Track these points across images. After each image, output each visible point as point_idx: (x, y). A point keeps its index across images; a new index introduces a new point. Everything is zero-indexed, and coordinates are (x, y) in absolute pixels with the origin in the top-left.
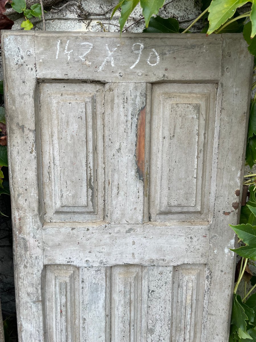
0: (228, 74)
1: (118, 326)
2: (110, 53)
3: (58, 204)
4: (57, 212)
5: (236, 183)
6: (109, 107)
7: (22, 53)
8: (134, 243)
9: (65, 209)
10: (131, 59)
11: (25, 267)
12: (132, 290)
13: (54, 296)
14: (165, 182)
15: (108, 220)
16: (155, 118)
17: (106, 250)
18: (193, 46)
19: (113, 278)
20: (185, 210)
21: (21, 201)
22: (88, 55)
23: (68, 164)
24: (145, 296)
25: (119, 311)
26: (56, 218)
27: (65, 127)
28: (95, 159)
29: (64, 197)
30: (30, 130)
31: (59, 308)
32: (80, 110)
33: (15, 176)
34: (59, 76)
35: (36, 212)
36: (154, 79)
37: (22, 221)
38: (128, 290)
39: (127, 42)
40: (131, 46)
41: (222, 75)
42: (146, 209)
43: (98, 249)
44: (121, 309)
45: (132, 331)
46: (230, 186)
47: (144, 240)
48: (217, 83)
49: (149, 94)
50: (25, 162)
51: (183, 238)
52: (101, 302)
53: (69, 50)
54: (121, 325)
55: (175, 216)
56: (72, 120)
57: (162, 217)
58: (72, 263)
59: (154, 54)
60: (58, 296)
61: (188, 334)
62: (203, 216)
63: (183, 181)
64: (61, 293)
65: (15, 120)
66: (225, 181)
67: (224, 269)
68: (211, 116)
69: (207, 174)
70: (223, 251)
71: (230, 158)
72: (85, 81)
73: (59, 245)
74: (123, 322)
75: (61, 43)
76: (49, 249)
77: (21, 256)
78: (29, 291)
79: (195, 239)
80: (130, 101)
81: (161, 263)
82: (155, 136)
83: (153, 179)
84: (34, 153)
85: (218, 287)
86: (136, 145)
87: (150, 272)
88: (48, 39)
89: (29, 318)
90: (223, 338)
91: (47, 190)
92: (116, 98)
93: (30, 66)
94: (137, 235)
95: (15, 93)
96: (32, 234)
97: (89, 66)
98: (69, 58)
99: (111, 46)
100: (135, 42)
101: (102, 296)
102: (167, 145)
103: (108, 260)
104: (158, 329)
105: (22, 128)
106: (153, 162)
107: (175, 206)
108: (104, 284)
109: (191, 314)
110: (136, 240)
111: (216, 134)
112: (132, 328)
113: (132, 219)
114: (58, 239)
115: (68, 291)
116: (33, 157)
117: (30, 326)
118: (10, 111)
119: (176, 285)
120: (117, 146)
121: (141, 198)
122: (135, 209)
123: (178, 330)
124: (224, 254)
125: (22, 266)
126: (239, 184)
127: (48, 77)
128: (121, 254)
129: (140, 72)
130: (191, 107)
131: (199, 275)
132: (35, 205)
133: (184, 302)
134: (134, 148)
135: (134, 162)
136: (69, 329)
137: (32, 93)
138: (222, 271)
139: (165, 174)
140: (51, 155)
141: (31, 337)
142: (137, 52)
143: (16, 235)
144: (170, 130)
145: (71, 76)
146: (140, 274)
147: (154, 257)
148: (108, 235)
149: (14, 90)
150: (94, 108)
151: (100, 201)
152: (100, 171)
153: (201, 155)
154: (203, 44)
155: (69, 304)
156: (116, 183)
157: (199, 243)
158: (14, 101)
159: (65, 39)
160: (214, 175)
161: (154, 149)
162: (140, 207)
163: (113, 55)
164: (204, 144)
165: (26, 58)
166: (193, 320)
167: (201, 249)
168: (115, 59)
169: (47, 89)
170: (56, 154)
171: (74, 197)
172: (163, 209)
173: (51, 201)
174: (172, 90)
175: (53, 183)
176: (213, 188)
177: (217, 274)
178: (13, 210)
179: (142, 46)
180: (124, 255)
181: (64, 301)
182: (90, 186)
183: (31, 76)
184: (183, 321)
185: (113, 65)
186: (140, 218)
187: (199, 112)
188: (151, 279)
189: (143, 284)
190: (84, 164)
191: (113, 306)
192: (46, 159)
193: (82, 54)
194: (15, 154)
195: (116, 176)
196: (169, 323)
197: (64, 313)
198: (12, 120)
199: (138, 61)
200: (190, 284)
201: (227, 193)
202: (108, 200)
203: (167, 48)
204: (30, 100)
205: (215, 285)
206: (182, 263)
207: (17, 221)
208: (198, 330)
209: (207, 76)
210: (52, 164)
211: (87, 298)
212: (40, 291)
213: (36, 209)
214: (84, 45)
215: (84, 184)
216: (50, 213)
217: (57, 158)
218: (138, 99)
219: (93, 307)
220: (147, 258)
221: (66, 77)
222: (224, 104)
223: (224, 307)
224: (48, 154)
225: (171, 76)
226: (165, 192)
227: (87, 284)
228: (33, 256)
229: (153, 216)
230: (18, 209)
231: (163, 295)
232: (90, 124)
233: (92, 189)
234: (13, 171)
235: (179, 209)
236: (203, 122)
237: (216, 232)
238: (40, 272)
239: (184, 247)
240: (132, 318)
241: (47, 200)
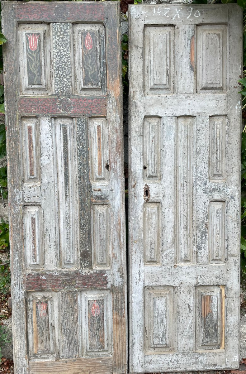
0: (232, 20)
1: (181, 150)
2: (178, 12)
3: (152, 84)
4: (152, 89)
5: (239, 72)
6: (177, 36)
7: (138, 13)
8: (189, 104)
9: (156, 87)
10: (187, 14)
11: (135, 117)
12: (188, 130)
13: (148, 134)
14: (204, 72)
15: (176, 92)
16: (199, 41)
17: (175, 107)
18: (215, 9)
19: (178, 125)
20: (215, 86)
21: (135, 83)
22: (168, 13)
23: (158, 63)
24: (195, 134)
25: (182, 142)
26: (150, 92)
27: (157, 46)
28: (170, 62)
29: (155, 80)
30: (141, 48)
31: (151, 139)
32: (164, 38)
33: (132, 70)
34: (154, 23)
35: (142, 88)
36: (197, 23)
37: (135, 93)
38: (186, 129)
39: (185, 7)
40: (187, 9)
41: (229, 20)
42: (195, 86)
43: (171, 107)
44: (182, 140)
45: (188, 153)
46: (236, 73)
47: (194, 102)
48: (227, 25)
49: (195, 30)
50: (137, 64)
51: (214, 101)
52: (173, 136)
53: (159, 11)
54: (183, 150)
55: (210, 91)
56: (160, 42)
57: (203, 91)
58: (158, 115)
59: (197, 12)
60: (151, 133)
61: (218, 154)
62: (223, 91)
63: (213, 71)
64: (152, 131)
65: (134, 43)
66: (234, 71)
67: (236, 117)
68: (225, 40)
69: (225, 69)
70: (235, 107)
71: (236, 59)
72: (165, 25)
73: (152, 105)
74: (184, 147)
75: (156, 9)
76: (147, 107)
77: (133, 112)
78: (136, 130)
79: (220, 101)
80: (187, 33)
81: (203, 114)
82: (198, 50)
83: (198, 72)
84: (142, 59)
85: (233, 128)
86: (190, 54)
87: (198, 119)
88: (150, 7)
89: (136, 145)
90: (238, 159)
91: (146, 78)
92: (180, 32)
93: (141, 19)
94: (190, 99)
95: (134, 31)
96: (139, 100)
97: (168, 18)
98: (159, 15)
99: (178, 9)
100: (189, 7)
101: (173, 132)
102: (205, 53)
103: (176, 113)
104: (202, 151)
105: (137, 47)
106: (198, 63)
107: (210, 84)
108: (174, 126)
109: (220, 143)
110: (190, 102)
111: (228, 48)
112: (188, 152)
113: (188, 91)
114: (152, 102)
115: (156, 130)
116: (141, 61)
117: (136, 150)
118: (132, 40)
119: (211, 128)
120: (181, 54)
121: (193, 80)
122: (190, 86)
123: (213, 153)
124: (235, 109)
125: (134, 116)
126: (241, 72)
127: (150, 23)
128: (183, 109)
129: (191, 20)
130: (215, 35)
131: (223, 122)
132: (141, 85)
133: (216, 136)
134: (189, 55)
135: (189, 62)
136: (156, 152)
137: (142, 31)
138: (235, 119)
139: (204, 67)
140: (149, 60)
141: (136, 156)
142: (189, 11)
143: (131, 101)
144: (206, 46)
145: (160, 23)
146: (192, 123)
147: (200, 111)
148: (176, 100)
149: (134, 30)
150: (170, 37)
151: (172, 84)
152: (172, 68)
153: (221, 58)
154: (219, 7)
155: (156, 137)
156: (180, 73)
157: (222, 103)
158: (134, 35)
159: (158, 7)
160: (228, 69)
161: (198, 56)
162: (192, 85)
163: (179, 13)
164: (223, 53)
165: (140, 16)
166: (221, 147)
167: (223, 106)
168: (180, 15)
169: (148, 29)
170: (152, 59)
171: (160, 79)
172: (203, 86)
173: (148, 83)
174: (206, 28)
175: (149, 75)
176: (228, 75)
177: (232, 120)
178: (130, 89)
179: (192, 9)
180: (184, 110)
181: (154, 135)
182: (168, 75)
183: (142, 24)
184: (215, 147)
185: (179, 17)
186: (192, 90)
187: (219, 37)
188: (198, 123)
189: (194, 128)
190: (165, 63)
191: (178, 140)
192: (146, 63)
193: (165, 13)
194: (133, 59)
195: (180, 69)
196: (208, 148)
197: (154, 142)
198: (132, 43)
199: (190, 15)
200: (219, 126)
201: (235, 77)
202: (176, 82)
203: (203, 9)
204: (141, 34)
205: (231, 127)
206: (214, 114)
207: (132, 93)
208: (224, 155)
209: (222, 21)
210: (149, 64)
211: (165, 134)
212: (142, 130)
213: (142, 86)
214: (166, 9)
215: (165, 73)
216: (147, 90)
217: (152, 60)
218: (191, 32)
219: (169, 139)
220: (196, 112)
221: (158, 23)
222: (231, 33)
223: (237, 139)
224: (147, 60)
225: (206, 21)
226: (204, 77)
227: (165, 127)
228: (139, 111)
229: (198, 91)
230: (133, 87)
231: (204, 132)
232: (168, 44)
233: (169, 76)
234: (131, 68)
235: (212, 86)
236: (221, 42)
237: (231, 97)
238: (143, 119)
239: (215, 105)
240: (188, 146)
241: (146, 84)
